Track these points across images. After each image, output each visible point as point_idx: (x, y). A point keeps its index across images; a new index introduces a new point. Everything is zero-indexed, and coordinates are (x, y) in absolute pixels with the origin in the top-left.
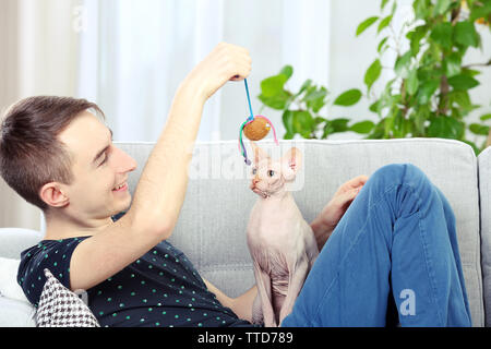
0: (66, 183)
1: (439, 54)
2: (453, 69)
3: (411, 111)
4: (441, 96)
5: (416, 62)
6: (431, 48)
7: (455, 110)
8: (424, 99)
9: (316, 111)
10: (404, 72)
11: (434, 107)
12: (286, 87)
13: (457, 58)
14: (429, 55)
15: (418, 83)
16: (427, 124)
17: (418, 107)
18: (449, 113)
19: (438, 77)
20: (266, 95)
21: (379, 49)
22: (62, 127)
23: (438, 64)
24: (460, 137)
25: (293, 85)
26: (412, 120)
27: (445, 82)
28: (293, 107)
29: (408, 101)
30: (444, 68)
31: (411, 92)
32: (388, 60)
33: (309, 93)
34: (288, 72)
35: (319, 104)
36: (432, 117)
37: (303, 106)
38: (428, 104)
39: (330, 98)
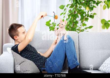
0: (18, 36)
1: (73, 18)
2: (75, 21)
3: (68, 27)
4: (73, 25)
5: (69, 20)
6: (71, 17)
7: (75, 27)
8: (70, 25)
9: (54, 27)
10: (67, 21)
11: (72, 26)
12: (50, 23)
13: (75, 19)
14: (71, 19)
15: (69, 23)
16: (71, 29)
17: (70, 26)
18: (74, 27)
19: (72, 22)
20: (47, 24)
21: (64, 18)
22: (18, 28)
23: (73, 20)
24: (76, 31)
25: (51, 23)
26: (69, 28)
27: (73, 23)
28: (51, 26)
29: (68, 25)
30: (73, 21)
31: (69, 24)
32: (65, 19)
33: (53, 24)
34: (50, 21)
35: (55, 26)
36: (72, 28)
37: (52, 26)
38: (71, 26)
39: (56, 25)
